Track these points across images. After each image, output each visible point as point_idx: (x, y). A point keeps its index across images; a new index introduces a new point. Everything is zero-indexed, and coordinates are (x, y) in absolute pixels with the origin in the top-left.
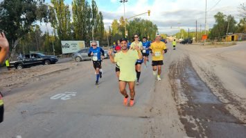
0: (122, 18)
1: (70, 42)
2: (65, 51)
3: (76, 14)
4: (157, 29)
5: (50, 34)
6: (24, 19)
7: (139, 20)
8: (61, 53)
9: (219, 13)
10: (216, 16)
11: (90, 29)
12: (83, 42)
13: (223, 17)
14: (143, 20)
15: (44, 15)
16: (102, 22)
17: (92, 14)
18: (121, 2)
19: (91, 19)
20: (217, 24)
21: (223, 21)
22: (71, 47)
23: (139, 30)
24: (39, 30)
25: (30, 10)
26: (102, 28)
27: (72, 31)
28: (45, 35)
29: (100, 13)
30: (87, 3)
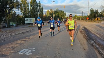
0: (51, 9)
1: (28, 19)
2: (26, 22)
3: (32, 7)
4: (66, 14)
5: (20, 15)
6: (8, 7)
7: (58, 10)
8: (24, 23)
9: (92, 9)
10: (90, 10)
11: (37, 13)
12: (34, 19)
13: (93, 10)
14: (60, 11)
15: (18, 6)
16: (42, 11)
17: (38, 7)
18: (52, 2)
19: (38, 9)
20: (91, 13)
21: (93, 12)
22: (29, 20)
23: (58, 14)
24: (15, 13)
25: (11, 4)
26: (43, 13)
27: (30, 14)
28: (18, 15)
29: (42, 7)
30: (37, 2)
